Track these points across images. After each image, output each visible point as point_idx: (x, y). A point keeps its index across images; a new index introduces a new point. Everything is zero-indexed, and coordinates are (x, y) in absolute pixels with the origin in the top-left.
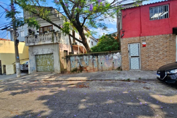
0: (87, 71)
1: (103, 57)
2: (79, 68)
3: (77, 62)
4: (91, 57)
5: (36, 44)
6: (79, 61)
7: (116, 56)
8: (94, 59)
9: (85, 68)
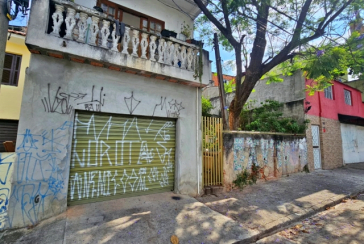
0: (264, 177)
1: (288, 144)
2: (250, 171)
3: (247, 154)
4: (272, 141)
5: (117, 60)
6: (253, 151)
7: (302, 144)
8: (279, 147)
9: (262, 171)
